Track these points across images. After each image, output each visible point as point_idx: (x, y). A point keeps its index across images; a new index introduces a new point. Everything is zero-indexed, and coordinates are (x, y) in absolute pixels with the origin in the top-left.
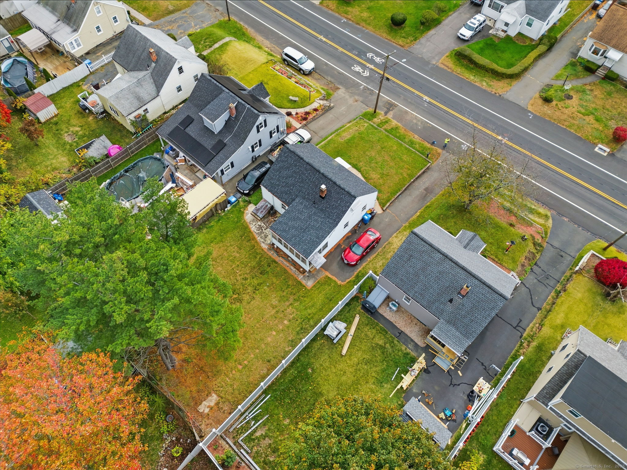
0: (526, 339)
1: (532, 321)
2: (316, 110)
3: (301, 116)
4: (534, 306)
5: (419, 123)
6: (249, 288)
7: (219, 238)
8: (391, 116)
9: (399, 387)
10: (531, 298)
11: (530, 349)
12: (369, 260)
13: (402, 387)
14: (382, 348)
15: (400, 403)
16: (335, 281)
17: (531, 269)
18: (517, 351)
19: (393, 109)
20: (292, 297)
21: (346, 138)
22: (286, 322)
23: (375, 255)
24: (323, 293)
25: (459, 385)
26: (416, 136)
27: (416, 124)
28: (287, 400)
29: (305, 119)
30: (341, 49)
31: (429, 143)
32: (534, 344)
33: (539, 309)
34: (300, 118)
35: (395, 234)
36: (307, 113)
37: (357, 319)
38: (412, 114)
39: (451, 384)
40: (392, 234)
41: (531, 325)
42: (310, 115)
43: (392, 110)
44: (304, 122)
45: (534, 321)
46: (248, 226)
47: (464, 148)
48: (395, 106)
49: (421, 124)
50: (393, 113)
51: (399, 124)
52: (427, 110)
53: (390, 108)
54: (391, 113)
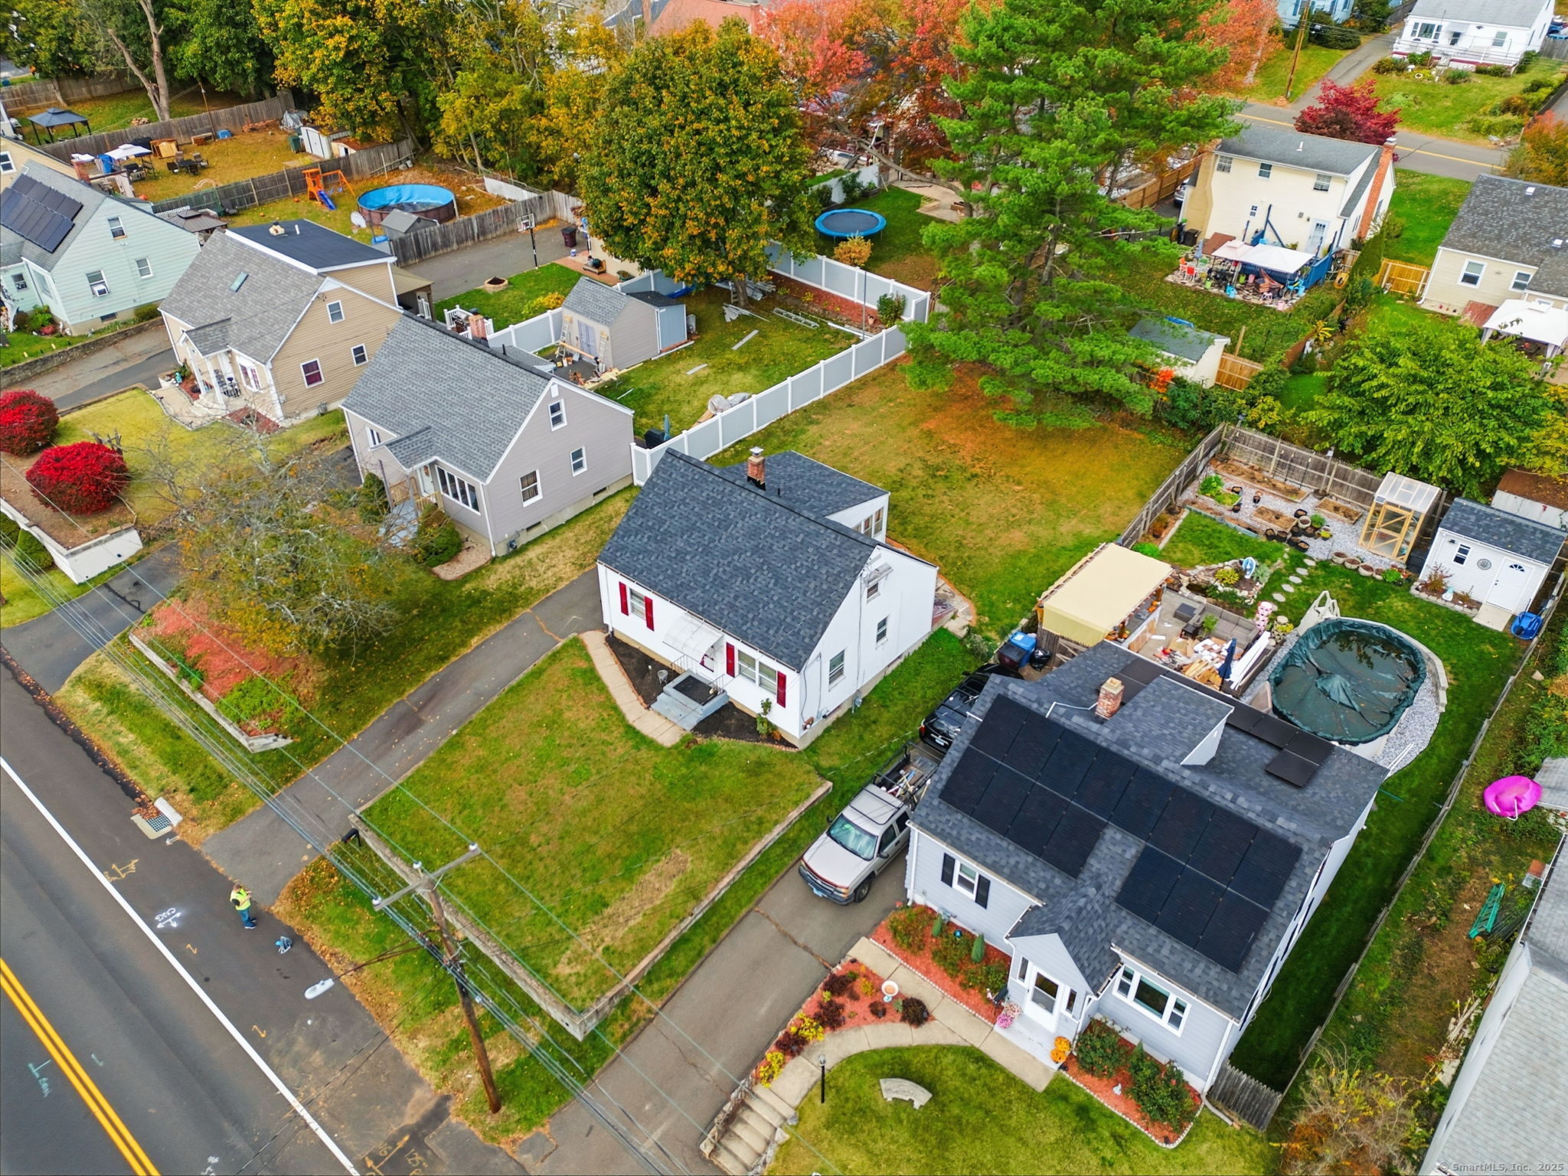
2: (792, 1045)
3: (855, 997)
5: (301, 1044)
8: (419, 1093)
9: (625, 370)
13: (620, 369)
19: (392, 1142)
21: (661, 869)
27: (316, 1042)
29: (839, 985)
31: (308, 947)
34: (860, 986)
35: (562, 585)
36: (830, 1018)
38: (307, 1105)
40: (568, 587)
42: (815, 1012)
43: (402, 1132)
44: (838, 970)
47: (171, 917)
48: (377, 1159)
49: (291, 1043)
50: (402, 1115)
51: (399, 1042)
52: (226, 1125)
53: (403, 1151)
54: (411, 1116)
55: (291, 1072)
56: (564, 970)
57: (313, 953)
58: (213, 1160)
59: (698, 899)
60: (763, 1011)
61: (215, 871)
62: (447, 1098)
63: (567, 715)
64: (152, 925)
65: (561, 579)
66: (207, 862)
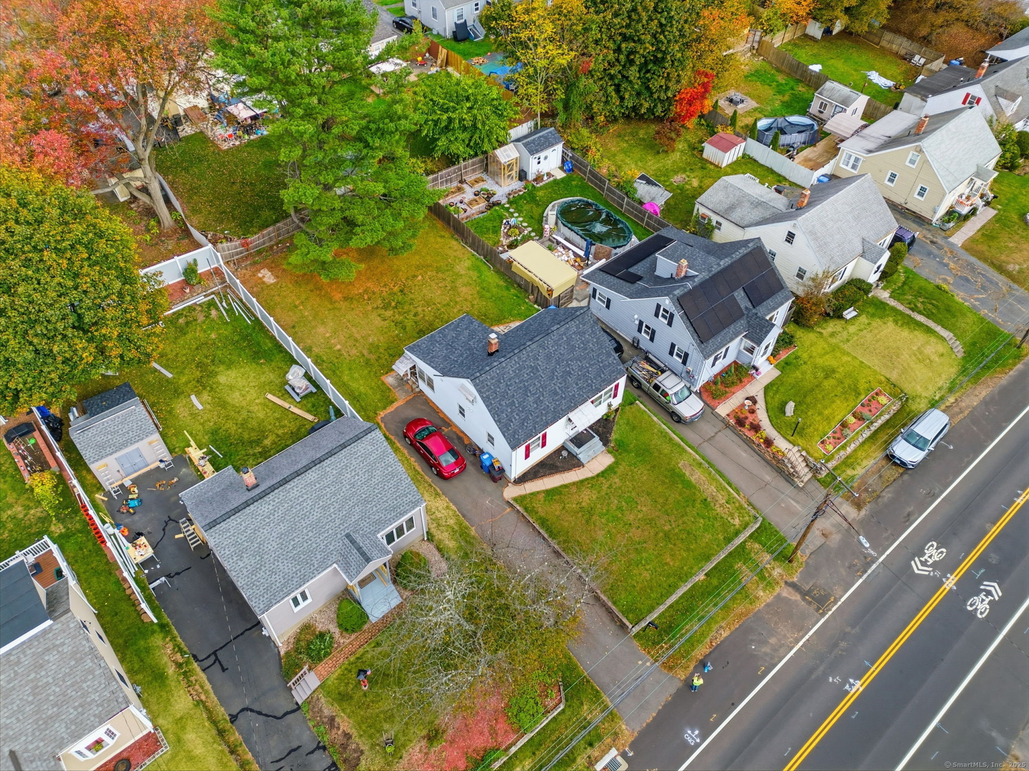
0: (187, 663)
1: (215, 693)
2: (768, 442)
3: (746, 418)
4: (243, 710)
5: (766, 649)
6: (401, 318)
7: (488, 295)
8: (785, 595)
9: (192, 443)
10: (260, 713)
11: (166, 659)
12: (413, 459)
13: (189, 446)
14: (258, 442)
15: (177, 450)
16: (385, 408)
17: (324, 748)
18: (173, 639)
19: (810, 603)
20: (373, 357)
21: (687, 474)
22: (339, 347)
23: (420, 470)
24: (370, 392)
25: (164, 530)
26: (725, 634)
27: (764, 642)
28: (236, 338)
29: (740, 422)
30: (995, 530)
31: (706, 656)
32: (171, 670)
33: (233, 718)
34: (741, 415)
35: (453, 507)
36: (756, 428)
37: (310, 417)
38: (797, 641)
39: (170, 519)
40: (455, 504)
41: (208, 686)
42: (753, 433)
43: (804, 599)
44: (732, 422)
45: (212, 695)
46: (502, 324)
47: (691, 735)
48: (819, 609)
49: (766, 654)
50: (796, 601)
51: (760, 605)
52: (813, 677)
53: (813, 598)
54: (797, 597)
55: (782, 651)
56: (737, 522)
57: (710, 653)
58: (831, 679)
59: (701, 464)
60: (744, 455)
61: (654, 718)
62: (786, 583)
63: (583, 504)
64: (697, 746)
65: (447, 507)
66: (648, 725)
